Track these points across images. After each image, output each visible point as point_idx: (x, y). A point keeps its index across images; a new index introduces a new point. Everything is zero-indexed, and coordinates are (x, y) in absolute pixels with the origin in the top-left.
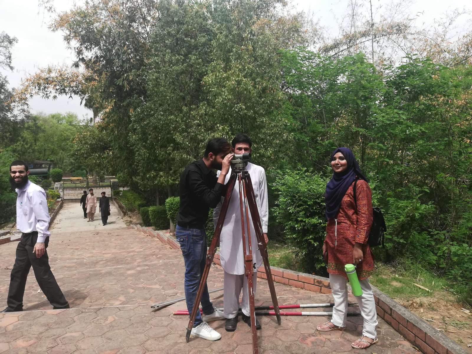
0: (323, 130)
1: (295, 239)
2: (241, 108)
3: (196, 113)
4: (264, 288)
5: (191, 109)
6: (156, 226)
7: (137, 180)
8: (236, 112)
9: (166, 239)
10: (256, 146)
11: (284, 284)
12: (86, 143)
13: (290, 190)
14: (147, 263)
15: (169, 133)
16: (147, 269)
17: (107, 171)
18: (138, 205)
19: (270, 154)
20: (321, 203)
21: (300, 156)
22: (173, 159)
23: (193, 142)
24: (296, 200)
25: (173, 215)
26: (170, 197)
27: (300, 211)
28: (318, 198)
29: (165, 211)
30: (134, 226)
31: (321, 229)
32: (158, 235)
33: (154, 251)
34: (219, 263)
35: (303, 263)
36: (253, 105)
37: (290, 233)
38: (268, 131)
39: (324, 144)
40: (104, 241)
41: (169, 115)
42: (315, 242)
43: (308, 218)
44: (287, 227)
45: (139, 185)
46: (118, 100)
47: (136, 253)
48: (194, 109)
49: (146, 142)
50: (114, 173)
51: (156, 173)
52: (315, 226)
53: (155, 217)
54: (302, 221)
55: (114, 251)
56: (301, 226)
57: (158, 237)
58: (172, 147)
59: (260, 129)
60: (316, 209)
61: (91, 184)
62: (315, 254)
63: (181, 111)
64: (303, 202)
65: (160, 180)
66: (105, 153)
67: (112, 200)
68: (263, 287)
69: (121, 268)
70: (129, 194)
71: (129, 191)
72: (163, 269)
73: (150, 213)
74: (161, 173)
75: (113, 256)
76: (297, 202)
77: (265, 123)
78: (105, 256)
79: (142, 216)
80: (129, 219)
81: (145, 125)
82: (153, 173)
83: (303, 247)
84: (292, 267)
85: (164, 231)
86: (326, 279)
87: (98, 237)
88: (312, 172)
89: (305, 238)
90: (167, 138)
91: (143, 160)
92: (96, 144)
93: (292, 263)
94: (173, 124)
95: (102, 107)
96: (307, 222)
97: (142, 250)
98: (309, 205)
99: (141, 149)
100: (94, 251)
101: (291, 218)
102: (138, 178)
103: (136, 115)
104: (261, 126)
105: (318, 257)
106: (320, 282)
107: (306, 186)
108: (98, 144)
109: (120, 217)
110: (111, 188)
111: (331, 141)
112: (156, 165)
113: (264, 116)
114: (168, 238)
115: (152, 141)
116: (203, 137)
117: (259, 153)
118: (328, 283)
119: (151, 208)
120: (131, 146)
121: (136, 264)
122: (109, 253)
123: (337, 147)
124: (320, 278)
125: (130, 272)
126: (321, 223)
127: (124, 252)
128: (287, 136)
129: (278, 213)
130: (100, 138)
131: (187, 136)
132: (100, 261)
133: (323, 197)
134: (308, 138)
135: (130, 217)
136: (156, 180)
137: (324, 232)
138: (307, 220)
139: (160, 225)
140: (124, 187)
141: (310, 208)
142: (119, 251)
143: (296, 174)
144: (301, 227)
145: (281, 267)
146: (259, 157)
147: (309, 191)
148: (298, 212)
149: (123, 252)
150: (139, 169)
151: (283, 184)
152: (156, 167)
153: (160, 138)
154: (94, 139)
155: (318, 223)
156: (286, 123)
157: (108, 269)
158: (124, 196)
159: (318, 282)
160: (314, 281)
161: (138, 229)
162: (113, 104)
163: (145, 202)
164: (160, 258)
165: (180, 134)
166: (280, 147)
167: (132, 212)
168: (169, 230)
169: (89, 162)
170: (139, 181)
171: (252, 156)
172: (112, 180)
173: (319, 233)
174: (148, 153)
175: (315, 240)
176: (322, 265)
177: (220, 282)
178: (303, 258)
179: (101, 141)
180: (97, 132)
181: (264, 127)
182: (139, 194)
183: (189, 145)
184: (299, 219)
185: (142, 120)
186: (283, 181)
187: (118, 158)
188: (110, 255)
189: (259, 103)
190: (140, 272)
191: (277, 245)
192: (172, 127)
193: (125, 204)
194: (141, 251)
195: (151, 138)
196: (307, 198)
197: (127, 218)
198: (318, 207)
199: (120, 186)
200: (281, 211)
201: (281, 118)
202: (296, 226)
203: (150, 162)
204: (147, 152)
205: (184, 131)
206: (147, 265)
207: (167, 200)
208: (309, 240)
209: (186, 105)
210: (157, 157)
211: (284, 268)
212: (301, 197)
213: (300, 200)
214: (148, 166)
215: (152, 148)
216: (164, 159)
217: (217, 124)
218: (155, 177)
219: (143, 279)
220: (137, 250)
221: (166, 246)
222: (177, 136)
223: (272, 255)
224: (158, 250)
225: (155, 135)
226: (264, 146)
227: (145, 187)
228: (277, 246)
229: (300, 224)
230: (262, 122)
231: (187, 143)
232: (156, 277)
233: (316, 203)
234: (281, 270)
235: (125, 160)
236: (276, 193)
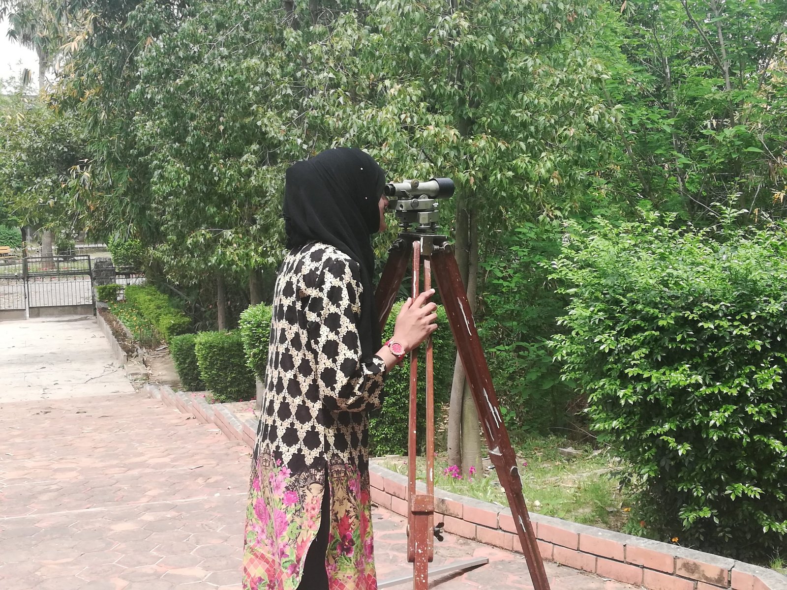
0: (717, 97)
1: (617, 432)
2: (456, 27)
3: (325, 48)
4: (520, 583)
5: (309, 38)
6: (216, 390)
7: (159, 254)
8: (441, 40)
9: (239, 429)
10: (503, 148)
11: (582, 571)
12: (16, 147)
13: (603, 281)
14: (178, 500)
15: (246, 111)
16: (174, 518)
17: (79, 228)
18: (169, 329)
19: (548, 171)
20: (698, 322)
21: (646, 177)
22: (260, 191)
23: (318, 139)
24: (623, 311)
25: (261, 359)
26: (255, 305)
27: (635, 348)
28: (690, 307)
29: (240, 345)
30: (156, 392)
31: (699, 404)
32: (218, 415)
33: (200, 463)
34: (388, 506)
35: (644, 505)
36: (494, 19)
37: (603, 415)
38: (542, 100)
39: (720, 138)
40: (62, 433)
41: (245, 57)
42: (679, 442)
43: (658, 370)
44: (594, 397)
45: (166, 268)
46: (103, 16)
47: (148, 471)
48: (321, 36)
49: (181, 140)
50: (99, 235)
51: (215, 232)
52: (680, 393)
53: (212, 364)
54: (638, 378)
55: (86, 462)
56: (635, 392)
57: (219, 423)
58: (255, 153)
59: (517, 93)
60: (683, 341)
61: (33, 267)
62: (680, 480)
63: (281, 42)
64: (643, 319)
65: (224, 254)
66: (69, 174)
67: (95, 315)
68: (517, 578)
69: (95, 515)
70: (142, 297)
71: (141, 287)
72: (220, 519)
73: (198, 352)
74: (228, 234)
75: (81, 478)
76: (624, 317)
77: (534, 73)
78: (60, 477)
79: (177, 360)
80: (142, 370)
81: (179, 88)
82: (202, 234)
83: (643, 459)
84: (612, 519)
85: (240, 404)
86: (713, 559)
87: (48, 422)
88: (675, 226)
89: (649, 432)
90: (243, 127)
91: (175, 193)
92: (46, 150)
93: (610, 505)
94: (256, 84)
95: (59, 38)
96: (654, 381)
97: (167, 460)
98: (661, 329)
99: (168, 162)
100: (29, 464)
101: (605, 368)
102: (165, 247)
103: (153, 58)
104: (521, 85)
105: (690, 490)
106: (691, 568)
107: (653, 269)
108: (53, 148)
109: (117, 364)
110: (93, 279)
111: (743, 128)
112: (213, 210)
113: (528, 51)
114: (245, 426)
115: (199, 138)
116: (342, 119)
117: (514, 169)
118: (718, 572)
119: (201, 338)
120: (140, 154)
121: (143, 501)
122: (72, 470)
123: (762, 148)
124: (692, 555)
125: (121, 527)
126: (697, 386)
127: (116, 466)
128: (602, 115)
129: (568, 354)
130: (56, 130)
131: (300, 121)
132: (40, 493)
133: (705, 304)
134: (671, 121)
135: (144, 362)
136: (213, 253)
137: (708, 411)
138: (655, 376)
139: (227, 387)
140: (128, 276)
141: (667, 339)
142: (101, 465)
143: (627, 232)
144: (635, 398)
145: (576, 520)
146: (511, 181)
147: (665, 284)
148: (629, 350)
149: (112, 466)
150: (167, 221)
151: (586, 265)
152: (213, 216)
153: (222, 128)
154: (39, 132)
155: (689, 385)
156: (597, 72)
157: (59, 516)
158: (130, 303)
159: (686, 566)
160: (675, 564)
161: (163, 398)
162: (89, 27)
163: (187, 319)
164: (216, 485)
165: (279, 115)
166: (579, 150)
167: (150, 347)
168: (252, 403)
169: (25, 201)
170: (166, 259)
171: (492, 179)
172: (93, 257)
173: (692, 415)
174: (189, 173)
175: (680, 435)
176: (702, 514)
177: (385, 561)
178: (645, 494)
179: (59, 141)
180: (47, 114)
181: (531, 87)
182: (172, 294)
183: (305, 147)
184: (631, 372)
185: (170, 73)
186: (583, 255)
187: (109, 189)
188: (74, 474)
189: (515, 10)
190: (151, 528)
191: (570, 450)
192: (255, 92)
193: (132, 326)
194: (165, 465)
195: (195, 128)
196: (655, 305)
197: (135, 366)
198: (689, 336)
199: (118, 274)
200: (575, 347)
201: (584, 56)
202: (621, 393)
203: (194, 202)
204: (184, 170)
205: (288, 103)
206: (173, 507)
207: (245, 315)
208: (659, 435)
209: (296, 26)
210: (213, 184)
211: (585, 521)
212: (638, 303)
213: (635, 312)
214: (189, 212)
215: (199, 158)
216: (236, 190)
217: (383, 79)
218: (210, 246)
219: (158, 550)
220: (152, 462)
221: (239, 448)
222: (269, 119)
223: (553, 479)
224: (214, 462)
225: (209, 119)
226: (528, 145)
227: (184, 276)
228: (569, 453)
229: (634, 388)
230: (524, 71)
231: (299, 141)
232: (197, 543)
233: (682, 323)
234: (573, 527)
235: (125, 194)
236: (561, 291)
